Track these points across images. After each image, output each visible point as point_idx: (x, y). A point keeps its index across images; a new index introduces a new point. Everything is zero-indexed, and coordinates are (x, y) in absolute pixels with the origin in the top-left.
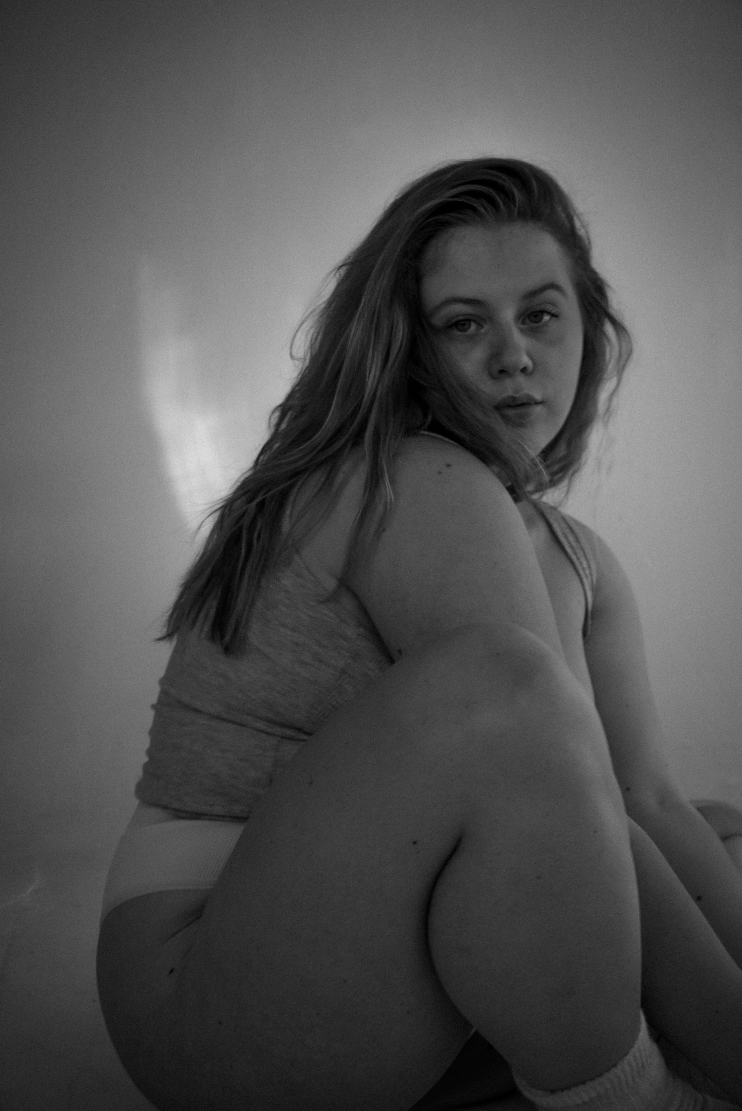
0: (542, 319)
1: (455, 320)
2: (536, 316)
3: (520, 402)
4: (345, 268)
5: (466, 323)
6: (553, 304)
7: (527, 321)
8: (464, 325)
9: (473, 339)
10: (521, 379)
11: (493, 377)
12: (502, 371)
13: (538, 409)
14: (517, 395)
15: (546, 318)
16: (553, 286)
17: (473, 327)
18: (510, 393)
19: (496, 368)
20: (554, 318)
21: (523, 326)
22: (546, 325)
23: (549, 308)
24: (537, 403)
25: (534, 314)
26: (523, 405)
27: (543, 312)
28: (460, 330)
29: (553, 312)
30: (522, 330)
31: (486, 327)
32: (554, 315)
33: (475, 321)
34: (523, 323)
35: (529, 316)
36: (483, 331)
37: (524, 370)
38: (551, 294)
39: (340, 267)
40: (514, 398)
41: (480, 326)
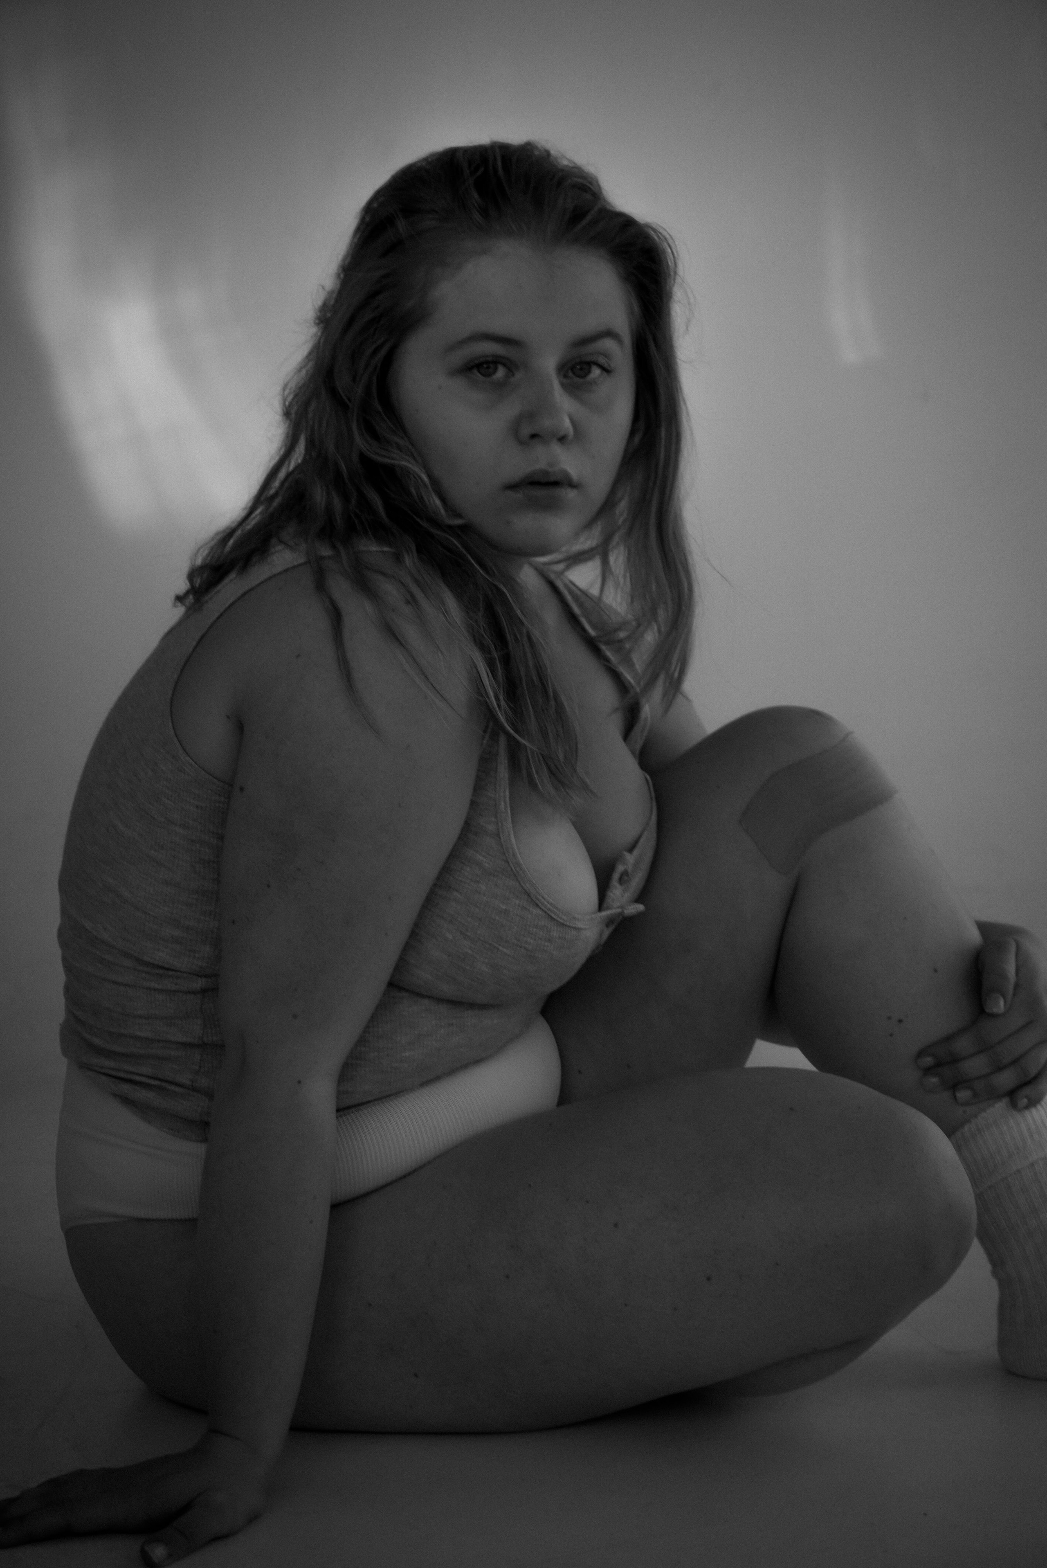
0: (589, 372)
1: (479, 360)
2: (582, 369)
3: (552, 479)
5: (491, 365)
6: (606, 355)
7: (570, 374)
8: (488, 368)
9: (499, 388)
10: (557, 449)
11: (521, 442)
12: (534, 436)
13: (572, 491)
14: (550, 470)
15: (596, 372)
16: (610, 334)
17: (501, 372)
18: (541, 465)
19: (526, 431)
20: (605, 373)
21: (565, 381)
22: (594, 382)
23: (602, 360)
24: (572, 485)
25: (580, 366)
26: (556, 484)
27: (592, 365)
28: (482, 374)
29: (606, 365)
30: (563, 385)
31: (518, 375)
32: (606, 370)
33: (504, 365)
34: (565, 376)
35: (573, 369)
36: (513, 379)
37: (562, 439)
38: (608, 344)
40: (546, 473)
41: (510, 372)
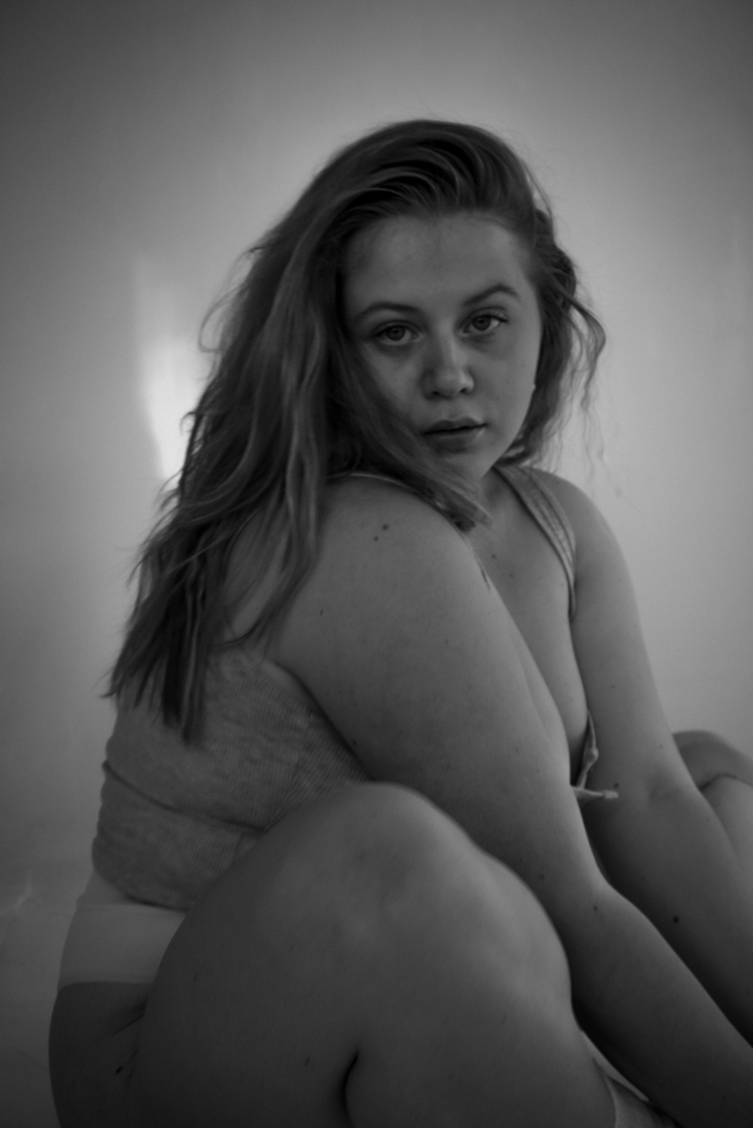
0: (489, 325)
1: (384, 327)
2: (482, 322)
3: (457, 427)
4: (258, 251)
5: (400, 329)
6: (502, 308)
7: (472, 328)
8: (396, 332)
9: (405, 351)
10: (459, 401)
11: (427, 399)
12: (437, 394)
13: (481, 433)
14: (452, 420)
15: (495, 323)
16: (501, 288)
17: (407, 335)
18: (445, 417)
19: (429, 387)
20: (503, 325)
21: (465, 335)
22: (495, 332)
23: (497, 312)
24: (478, 427)
25: (479, 319)
26: (463, 429)
27: (489, 317)
28: (391, 338)
29: (502, 316)
30: (463, 340)
31: (421, 336)
32: (501, 320)
33: (409, 328)
34: (466, 331)
35: (474, 322)
36: (417, 340)
37: (464, 391)
38: (499, 298)
39: (252, 250)
40: (449, 423)
41: (414, 333)
